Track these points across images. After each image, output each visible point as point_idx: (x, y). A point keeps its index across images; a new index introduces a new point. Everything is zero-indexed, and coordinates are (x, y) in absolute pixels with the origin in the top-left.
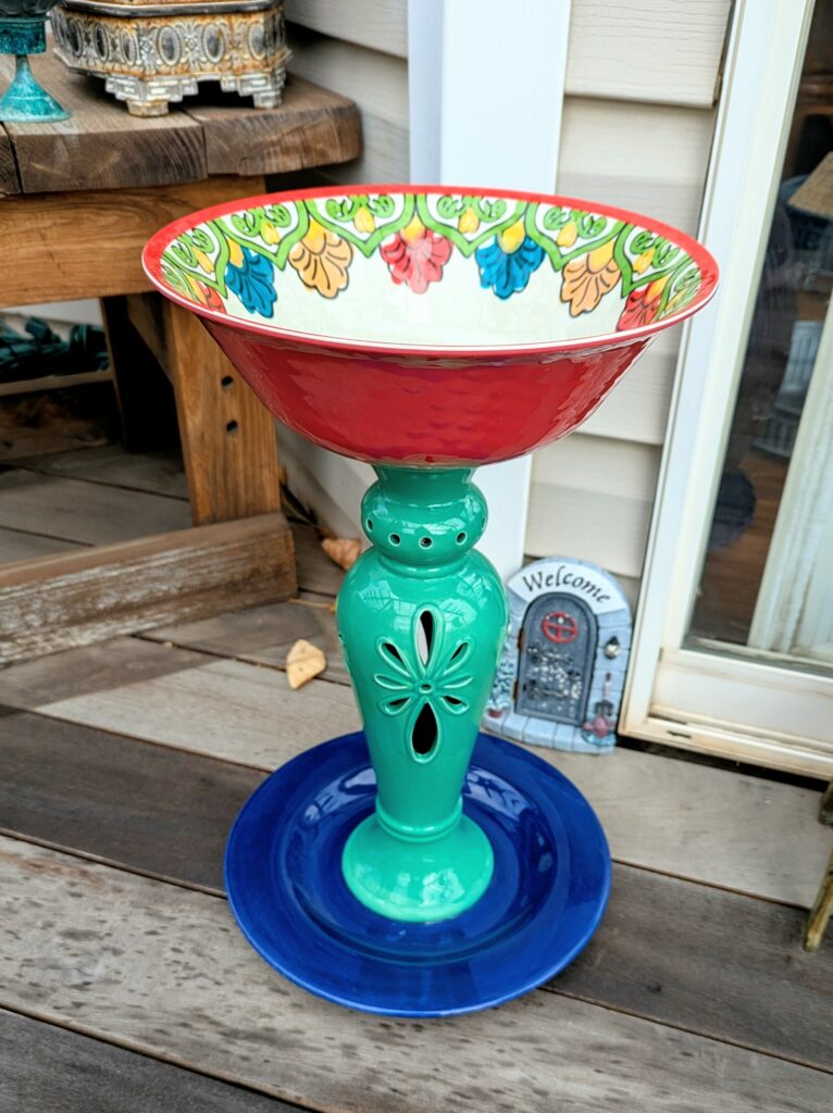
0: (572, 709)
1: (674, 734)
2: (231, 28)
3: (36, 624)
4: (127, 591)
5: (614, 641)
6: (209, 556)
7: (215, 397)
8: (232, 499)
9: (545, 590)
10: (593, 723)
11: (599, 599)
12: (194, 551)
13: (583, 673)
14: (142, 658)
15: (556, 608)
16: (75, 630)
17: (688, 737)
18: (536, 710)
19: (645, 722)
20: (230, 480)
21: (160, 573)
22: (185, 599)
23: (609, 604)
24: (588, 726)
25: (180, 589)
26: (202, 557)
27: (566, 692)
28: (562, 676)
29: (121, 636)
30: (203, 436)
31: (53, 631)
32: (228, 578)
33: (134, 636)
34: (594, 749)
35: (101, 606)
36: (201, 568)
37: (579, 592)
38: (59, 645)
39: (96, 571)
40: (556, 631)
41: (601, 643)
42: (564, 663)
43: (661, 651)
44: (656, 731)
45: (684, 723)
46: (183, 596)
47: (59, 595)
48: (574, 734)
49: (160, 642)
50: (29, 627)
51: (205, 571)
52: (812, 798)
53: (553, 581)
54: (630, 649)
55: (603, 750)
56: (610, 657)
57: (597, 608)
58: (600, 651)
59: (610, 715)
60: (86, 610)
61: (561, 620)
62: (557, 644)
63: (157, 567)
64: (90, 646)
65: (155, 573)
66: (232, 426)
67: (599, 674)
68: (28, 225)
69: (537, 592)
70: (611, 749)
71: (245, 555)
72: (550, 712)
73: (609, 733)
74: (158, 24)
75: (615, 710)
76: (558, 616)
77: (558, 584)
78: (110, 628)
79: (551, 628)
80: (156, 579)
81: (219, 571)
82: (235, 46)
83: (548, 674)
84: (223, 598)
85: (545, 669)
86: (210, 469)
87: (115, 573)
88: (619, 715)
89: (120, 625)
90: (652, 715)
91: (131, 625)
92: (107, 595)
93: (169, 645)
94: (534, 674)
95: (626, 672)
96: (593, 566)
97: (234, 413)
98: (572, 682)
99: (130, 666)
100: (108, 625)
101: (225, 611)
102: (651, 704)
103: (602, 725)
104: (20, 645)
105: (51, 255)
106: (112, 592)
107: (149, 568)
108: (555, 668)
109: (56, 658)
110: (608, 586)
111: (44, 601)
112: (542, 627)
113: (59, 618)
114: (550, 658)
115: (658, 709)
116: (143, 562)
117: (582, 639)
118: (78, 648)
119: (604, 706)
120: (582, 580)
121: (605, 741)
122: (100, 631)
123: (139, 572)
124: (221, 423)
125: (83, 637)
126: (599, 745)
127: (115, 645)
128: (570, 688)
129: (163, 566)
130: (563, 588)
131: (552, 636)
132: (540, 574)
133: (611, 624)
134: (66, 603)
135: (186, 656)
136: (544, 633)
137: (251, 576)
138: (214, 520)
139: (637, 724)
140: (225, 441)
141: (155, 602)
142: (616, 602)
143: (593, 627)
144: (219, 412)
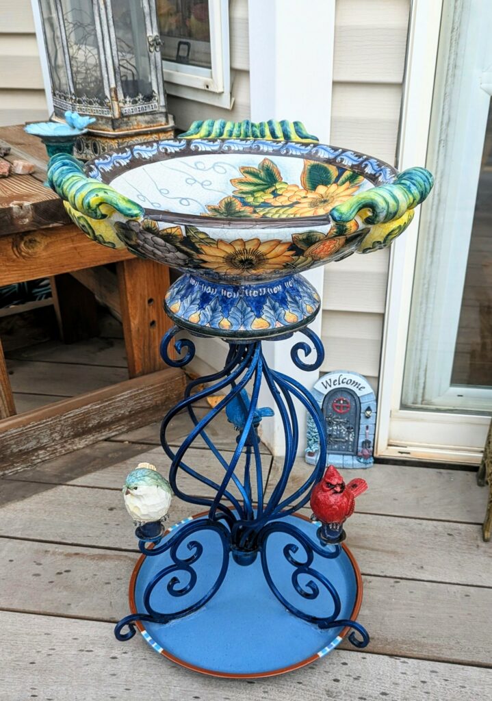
0: (350, 447)
1: (402, 453)
3: (57, 439)
5: (369, 409)
6: (144, 393)
7: (145, 310)
8: (152, 362)
9: (333, 387)
10: (362, 452)
11: (360, 389)
12: (137, 390)
13: (354, 427)
14: (116, 451)
15: (339, 396)
16: (77, 440)
17: (409, 453)
18: (332, 450)
19: (387, 449)
20: (151, 352)
21: (120, 404)
22: (133, 417)
23: (365, 391)
24: (359, 454)
25: (130, 412)
26: (141, 393)
27: (347, 438)
28: (344, 430)
29: (100, 441)
30: (138, 330)
31: (66, 442)
32: (154, 404)
33: (106, 440)
34: (364, 466)
35: (90, 425)
36: (141, 399)
37: (349, 386)
38: (68, 449)
39: (89, 406)
40: (339, 407)
41: (362, 411)
42: (345, 424)
43: (391, 412)
44: (393, 453)
45: (406, 447)
46: (132, 416)
47: (70, 421)
48: (353, 459)
49: (122, 441)
50: (54, 440)
51: (142, 401)
52: (471, 476)
53: (337, 382)
54: (376, 413)
55: (368, 466)
56: (368, 417)
57: (359, 393)
58: (362, 415)
59: (369, 447)
60: (82, 428)
61: (342, 402)
62: (341, 414)
63: (118, 401)
64: (84, 448)
65: (118, 404)
66: (153, 323)
67: (363, 427)
68: (65, 236)
69: (329, 389)
70: (372, 464)
71: (163, 390)
72: (339, 450)
73: (370, 456)
74: (127, 140)
75: (372, 445)
76: (340, 400)
77: (339, 384)
78: (95, 437)
79: (337, 406)
80: (118, 408)
81: (150, 400)
83: (337, 430)
84: (151, 414)
85: (336, 428)
86: (142, 347)
87: (98, 406)
88: (373, 447)
89: (99, 435)
90: (389, 445)
91: (106, 434)
92: (94, 419)
93: (127, 442)
94: (330, 431)
95: (375, 424)
96: (355, 374)
97: (154, 317)
98: (350, 433)
99: (110, 456)
100: (93, 436)
101: (152, 422)
102: (389, 440)
103: (366, 452)
104: (48, 451)
105: (75, 248)
106: (96, 417)
107: (115, 402)
108: (340, 427)
109: (67, 456)
110: (363, 382)
111: (62, 425)
112: (333, 407)
113: (69, 434)
114: (337, 422)
115: (392, 442)
116: (113, 399)
117: (353, 410)
118: (78, 449)
119: (366, 443)
120: (351, 380)
121: (368, 461)
122: (90, 439)
123: (110, 405)
124: (148, 322)
125: (80, 444)
126: (366, 463)
127: (97, 446)
128: (349, 437)
129: (122, 400)
130: (342, 386)
131: (338, 410)
132: (330, 380)
133: (367, 401)
134: (73, 425)
135: (139, 447)
136: (334, 409)
137: (166, 401)
138: (143, 374)
139: (382, 451)
140: (149, 331)
141: (117, 420)
142: (368, 389)
143: (358, 403)
144: (146, 317)
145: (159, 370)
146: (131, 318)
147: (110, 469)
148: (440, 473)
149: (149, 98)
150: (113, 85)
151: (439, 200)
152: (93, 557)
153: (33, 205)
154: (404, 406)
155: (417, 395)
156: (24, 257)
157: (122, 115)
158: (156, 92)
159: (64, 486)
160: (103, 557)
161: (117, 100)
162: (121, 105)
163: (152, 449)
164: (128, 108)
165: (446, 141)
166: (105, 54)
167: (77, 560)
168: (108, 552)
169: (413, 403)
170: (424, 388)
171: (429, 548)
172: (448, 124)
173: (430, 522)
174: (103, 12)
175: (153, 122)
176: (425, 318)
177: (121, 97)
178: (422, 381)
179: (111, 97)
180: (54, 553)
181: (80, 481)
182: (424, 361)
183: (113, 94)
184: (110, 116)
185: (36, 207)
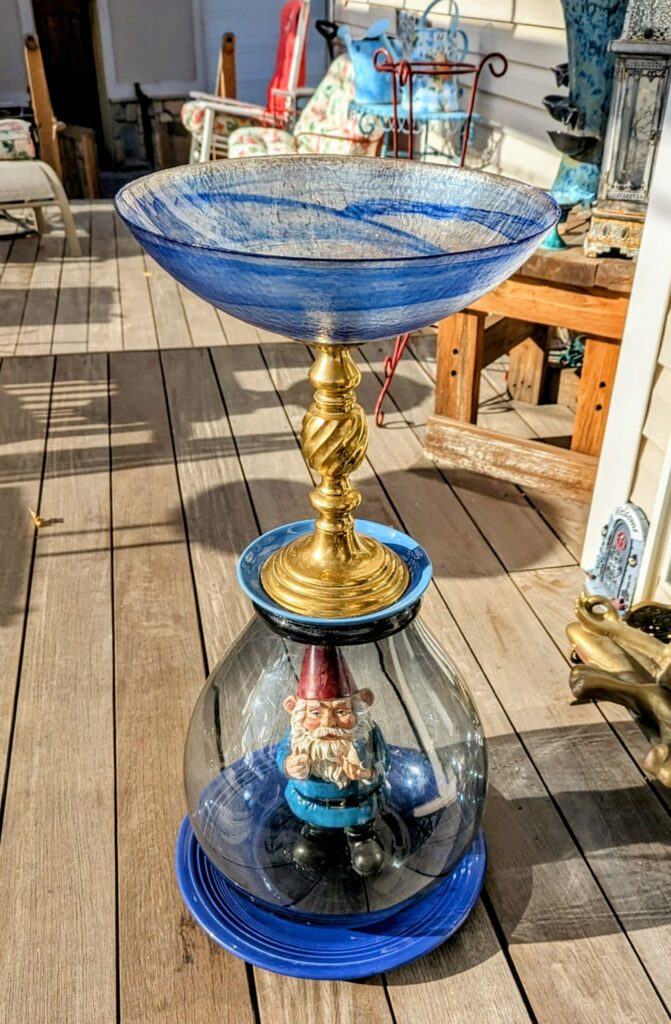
2: (633, 227)
4: (520, 461)
5: (635, 557)
11: (634, 531)
21: (537, 460)
23: (637, 535)
27: (616, 580)
28: (617, 569)
30: (584, 406)
32: (565, 479)
35: (508, 463)
36: (554, 467)
37: (627, 522)
42: (619, 562)
47: (493, 449)
49: (522, 492)
53: (623, 513)
56: (633, 567)
57: (633, 535)
63: (535, 457)
65: (534, 459)
66: (598, 407)
67: (627, 573)
69: (618, 517)
71: (577, 471)
72: (609, 588)
80: (533, 462)
81: (562, 473)
83: (613, 565)
85: (613, 562)
86: (582, 424)
87: (517, 450)
92: (512, 459)
98: (619, 574)
108: (616, 563)
110: (638, 525)
114: (615, 557)
117: (627, 551)
119: (626, 594)
120: (631, 517)
123: (528, 455)
124: (594, 404)
129: (539, 458)
130: (624, 518)
132: (620, 508)
133: (636, 547)
134: (494, 454)
138: (577, 450)
140: (594, 413)
142: (640, 536)
144: (594, 399)
149: (637, 187)
162: (610, 188)
164: (615, 192)
177: (611, 181)
183: (606, 178)
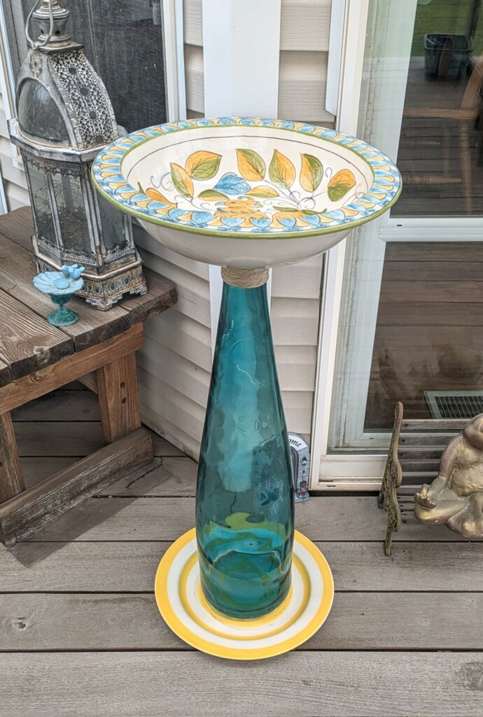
1: (329, 486)
2: (132, 273)
3: (59, 503)
4: (92, 479)
5: (305, 459)
7: (118, 392)
8: (124, 429)
10: (301, 490)
12: (115, 455)
14: (104, 506)
16: (72, 501)
17: (336, 486)
19: (319, 484)
20: (123, 421)
24: (299, 492)
25: (110, 472)
26: (118, 457)
29: (89, 498)
30: (114, 408)
31: (65, 504)
32: (128, 462)
33: (93, 497)
34: (302, 500)
35: (82, 488)
38: (67, 509)
39: (81, 475)
41: (300, 460)
43: (320, 457)
44: (323, 487)
45: (332, 481)
46: (113, 474)
47: (68, 489)
49: (107, 497)
50: (56, 505)
54: (310, 460)
55: (305, 499)
56: (304, 465)
57: (297, 449)
58: (300, 463)
59: (305, 485)
60: (77, 492)
63: (103, 466)
64: (79, 506)
66: (124, 400)
67: (300, 471)
70: (308, 498)
71: (134, 450)
73: (306, 492)
75: (307, 483)
80: (102, 471)
81: (125, 460)
82: (133, 278)
84: (126, 470)
86: (116, 420)
89: (88, 494)
90: (320, 481)
91: (94, 492)
92: (85, 483)
93: (111, 497)
95: (310, 468)
96: (294, 435)
97: (125, 395)
99: (101, 511)
100: (84, 495)
102: (320, 477)
103: (304, 490)
104: (52, 514)
105: (73, 365)
106: (86, 481)
107: (101, 467)
109: (66, 515)
110: (300, 440)
111: (62, 493)
113: (67, 498)
115: (323, 478)
118: (74, 508)
119: (303, 483)
120: (290, 441)
121: (305, 496)
122: (81, 499)
124: (120, 400)
125: (75, 504)
126: (303, 498)
129: (105, 465)
135: (121, 501)
137: (136, 458)
138: (118, 439)
139: (315, 485)
140: (122, 407)
141: (102, 480)
142: (304, 445)
143: (296, 455)
144: (119, 396)
145: (129, 433)
146: (108, 400)
147: (105, 523)
148: (360, 500)
149: (123, 245)
150: (98, 244)
151: (352, 310)
152: (114, 601)
153: (50, 349)
154: (330, 451)
155: (339, 441)
156: (37, 381)
157: (104, 263)
158: (128, 240)
159: (73, 543)
160: (122, 600)
161: (101, 253)
162: (104, 256)
163: (133, 501)
164: (109, 257)
165: (356, 272)
166: (92, 224)
167: (103, 605)
168: (125, 595)
169: (336, 447)
170: (344, 436)
171: (358, 565)
172: (357, 261)
173: (357, 543)
174: (90, 196)
175: (126, 262)
176: (343, 389)
177: (104, 251)
178: (342, 431)
179: (97, 252)
180: (84, 602)
181: (83, 537)
182: (344, 417)
183: (98, 250)
184: (95, 265)
185: (52, 350)
